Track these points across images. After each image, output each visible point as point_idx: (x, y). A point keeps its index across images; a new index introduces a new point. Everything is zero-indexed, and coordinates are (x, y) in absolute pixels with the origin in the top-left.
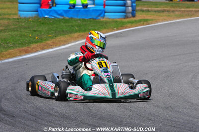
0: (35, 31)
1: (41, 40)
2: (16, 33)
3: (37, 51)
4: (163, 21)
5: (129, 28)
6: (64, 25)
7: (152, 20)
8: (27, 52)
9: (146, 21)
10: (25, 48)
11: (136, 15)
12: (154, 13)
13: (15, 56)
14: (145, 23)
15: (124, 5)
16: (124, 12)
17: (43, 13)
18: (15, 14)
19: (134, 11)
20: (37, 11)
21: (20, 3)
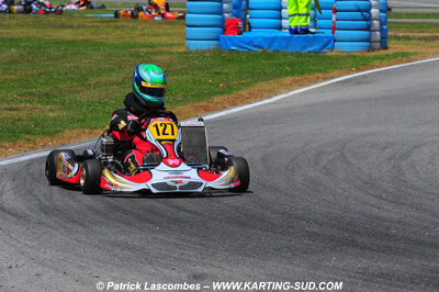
0: (217, 74)
1: (229, 89)
2: (185, 77)
3: (224, 108)
5: (378, 67)
6: (266, 62)
7: (415, 54)
9: (405, 56)
10: (203, 103)
11: (389, 45)
12: (419, 42)
14: (405, 58)
15: (368, 28)
16: (368, 40)
17: (228, 42)
18: (180, 45)
19: (384, 38)
20: (218, 40)
21: (189, 26)
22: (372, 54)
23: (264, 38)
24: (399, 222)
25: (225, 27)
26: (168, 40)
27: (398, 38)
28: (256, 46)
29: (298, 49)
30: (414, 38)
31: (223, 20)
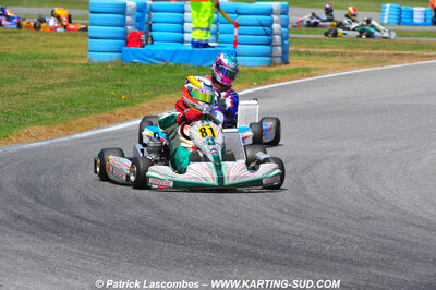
0: (120, 86)
1: (132, 101)
2: (88, 88)
3: (126, 120)
4: (335, 70)
5: (279, 82)
6: (168, 75)
7: (316, 69)
8: (110, 122)
9: (306, 71)
10: (105, 115)
11: (290, 60)
12: (320, 57)
13: (91, 129)
14: (305, 74)
15: (269, 43)
16: (269, 55)
17: (131, 55)
18: (82, 57)
19: (285, 53)
20: (120, 52)
21: (92, 38)
22: (273, 69)
23: (166, 51)
25: (131, 40)
26: (71, 51)
27: (299, 53)
28: (158, 59)
29: (200, 63)
30: (315, 54)
31: (126, 33)
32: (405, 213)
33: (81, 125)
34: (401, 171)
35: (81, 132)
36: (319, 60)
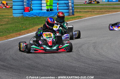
0: (23, 24)
1: (26, 28)
2: (13, 25)
3: (25, 34)
4: (88, 17)
5: (71, 21)
6: (37, 20)
7: (83, 16)
8: (20, 35)
9: (80, 17)
10: (18, 33)
11: (75, 14)
12: (84, 13)
13: (14, 37)
14: (79, 18)
15: (68, 9)
16: (68, 13)
17: (26, 14)
18: (11, 15)
19: (73, 12)
20: (23, 14)
21: (13, 10)
22: (69, 17)
23: (37, 13)
24: (78, 67)
25: (25, 10)
26: (8, 14)
27: (77, 12)
28: (34, 15)
29: (47, 16)
30: (82, 12)
31: (24, 8)
32: (110, 59)
33: (11, 36)
34: (109, 46)
35: (11, 38)
36: (83, 14)
